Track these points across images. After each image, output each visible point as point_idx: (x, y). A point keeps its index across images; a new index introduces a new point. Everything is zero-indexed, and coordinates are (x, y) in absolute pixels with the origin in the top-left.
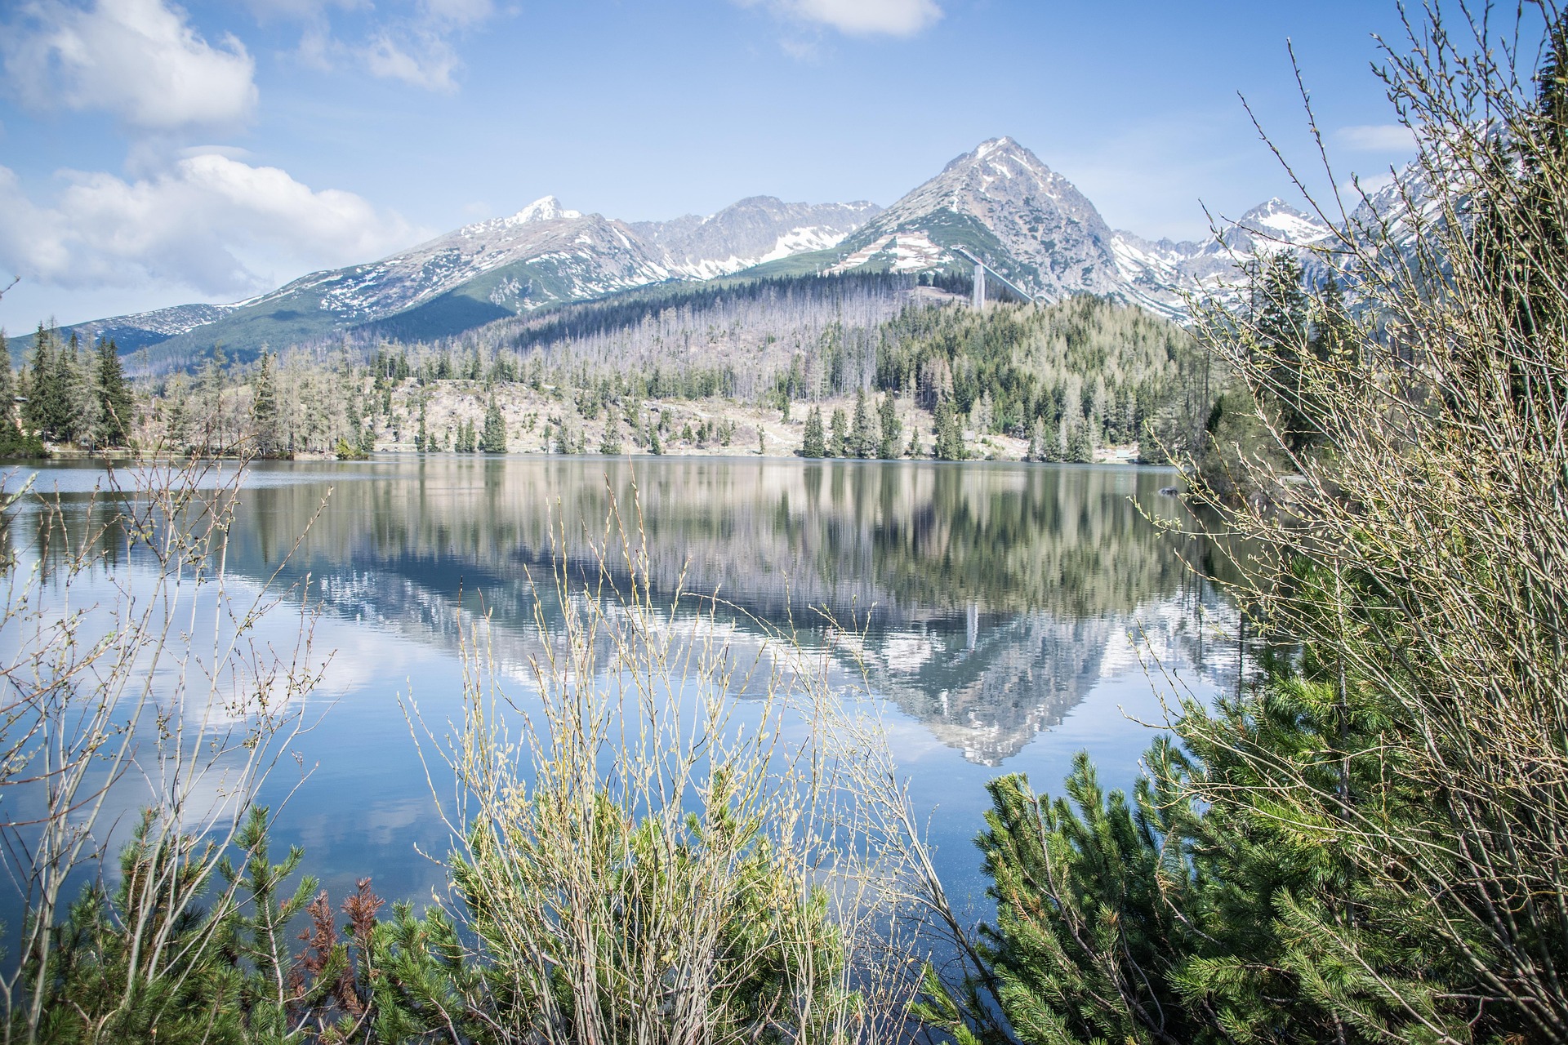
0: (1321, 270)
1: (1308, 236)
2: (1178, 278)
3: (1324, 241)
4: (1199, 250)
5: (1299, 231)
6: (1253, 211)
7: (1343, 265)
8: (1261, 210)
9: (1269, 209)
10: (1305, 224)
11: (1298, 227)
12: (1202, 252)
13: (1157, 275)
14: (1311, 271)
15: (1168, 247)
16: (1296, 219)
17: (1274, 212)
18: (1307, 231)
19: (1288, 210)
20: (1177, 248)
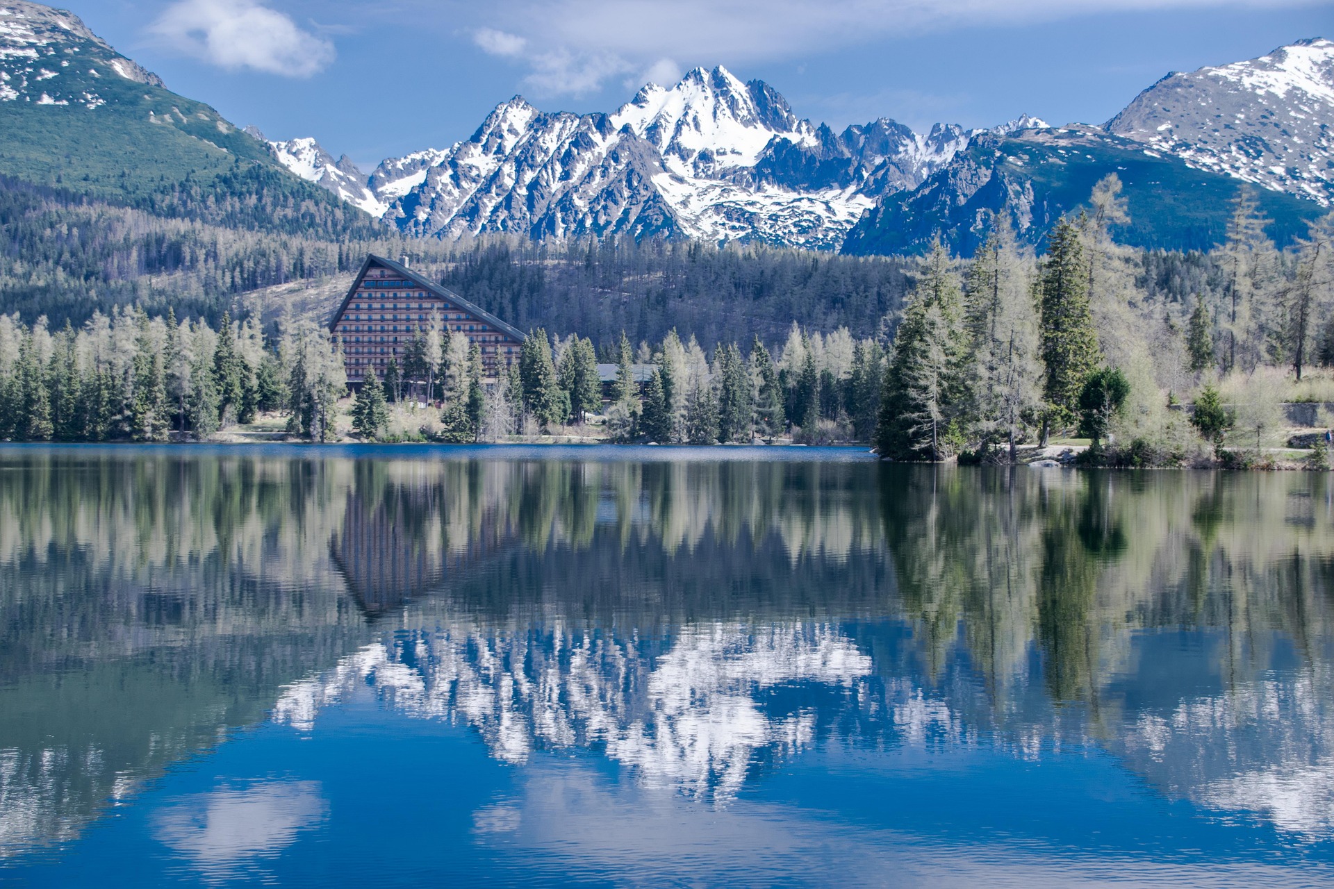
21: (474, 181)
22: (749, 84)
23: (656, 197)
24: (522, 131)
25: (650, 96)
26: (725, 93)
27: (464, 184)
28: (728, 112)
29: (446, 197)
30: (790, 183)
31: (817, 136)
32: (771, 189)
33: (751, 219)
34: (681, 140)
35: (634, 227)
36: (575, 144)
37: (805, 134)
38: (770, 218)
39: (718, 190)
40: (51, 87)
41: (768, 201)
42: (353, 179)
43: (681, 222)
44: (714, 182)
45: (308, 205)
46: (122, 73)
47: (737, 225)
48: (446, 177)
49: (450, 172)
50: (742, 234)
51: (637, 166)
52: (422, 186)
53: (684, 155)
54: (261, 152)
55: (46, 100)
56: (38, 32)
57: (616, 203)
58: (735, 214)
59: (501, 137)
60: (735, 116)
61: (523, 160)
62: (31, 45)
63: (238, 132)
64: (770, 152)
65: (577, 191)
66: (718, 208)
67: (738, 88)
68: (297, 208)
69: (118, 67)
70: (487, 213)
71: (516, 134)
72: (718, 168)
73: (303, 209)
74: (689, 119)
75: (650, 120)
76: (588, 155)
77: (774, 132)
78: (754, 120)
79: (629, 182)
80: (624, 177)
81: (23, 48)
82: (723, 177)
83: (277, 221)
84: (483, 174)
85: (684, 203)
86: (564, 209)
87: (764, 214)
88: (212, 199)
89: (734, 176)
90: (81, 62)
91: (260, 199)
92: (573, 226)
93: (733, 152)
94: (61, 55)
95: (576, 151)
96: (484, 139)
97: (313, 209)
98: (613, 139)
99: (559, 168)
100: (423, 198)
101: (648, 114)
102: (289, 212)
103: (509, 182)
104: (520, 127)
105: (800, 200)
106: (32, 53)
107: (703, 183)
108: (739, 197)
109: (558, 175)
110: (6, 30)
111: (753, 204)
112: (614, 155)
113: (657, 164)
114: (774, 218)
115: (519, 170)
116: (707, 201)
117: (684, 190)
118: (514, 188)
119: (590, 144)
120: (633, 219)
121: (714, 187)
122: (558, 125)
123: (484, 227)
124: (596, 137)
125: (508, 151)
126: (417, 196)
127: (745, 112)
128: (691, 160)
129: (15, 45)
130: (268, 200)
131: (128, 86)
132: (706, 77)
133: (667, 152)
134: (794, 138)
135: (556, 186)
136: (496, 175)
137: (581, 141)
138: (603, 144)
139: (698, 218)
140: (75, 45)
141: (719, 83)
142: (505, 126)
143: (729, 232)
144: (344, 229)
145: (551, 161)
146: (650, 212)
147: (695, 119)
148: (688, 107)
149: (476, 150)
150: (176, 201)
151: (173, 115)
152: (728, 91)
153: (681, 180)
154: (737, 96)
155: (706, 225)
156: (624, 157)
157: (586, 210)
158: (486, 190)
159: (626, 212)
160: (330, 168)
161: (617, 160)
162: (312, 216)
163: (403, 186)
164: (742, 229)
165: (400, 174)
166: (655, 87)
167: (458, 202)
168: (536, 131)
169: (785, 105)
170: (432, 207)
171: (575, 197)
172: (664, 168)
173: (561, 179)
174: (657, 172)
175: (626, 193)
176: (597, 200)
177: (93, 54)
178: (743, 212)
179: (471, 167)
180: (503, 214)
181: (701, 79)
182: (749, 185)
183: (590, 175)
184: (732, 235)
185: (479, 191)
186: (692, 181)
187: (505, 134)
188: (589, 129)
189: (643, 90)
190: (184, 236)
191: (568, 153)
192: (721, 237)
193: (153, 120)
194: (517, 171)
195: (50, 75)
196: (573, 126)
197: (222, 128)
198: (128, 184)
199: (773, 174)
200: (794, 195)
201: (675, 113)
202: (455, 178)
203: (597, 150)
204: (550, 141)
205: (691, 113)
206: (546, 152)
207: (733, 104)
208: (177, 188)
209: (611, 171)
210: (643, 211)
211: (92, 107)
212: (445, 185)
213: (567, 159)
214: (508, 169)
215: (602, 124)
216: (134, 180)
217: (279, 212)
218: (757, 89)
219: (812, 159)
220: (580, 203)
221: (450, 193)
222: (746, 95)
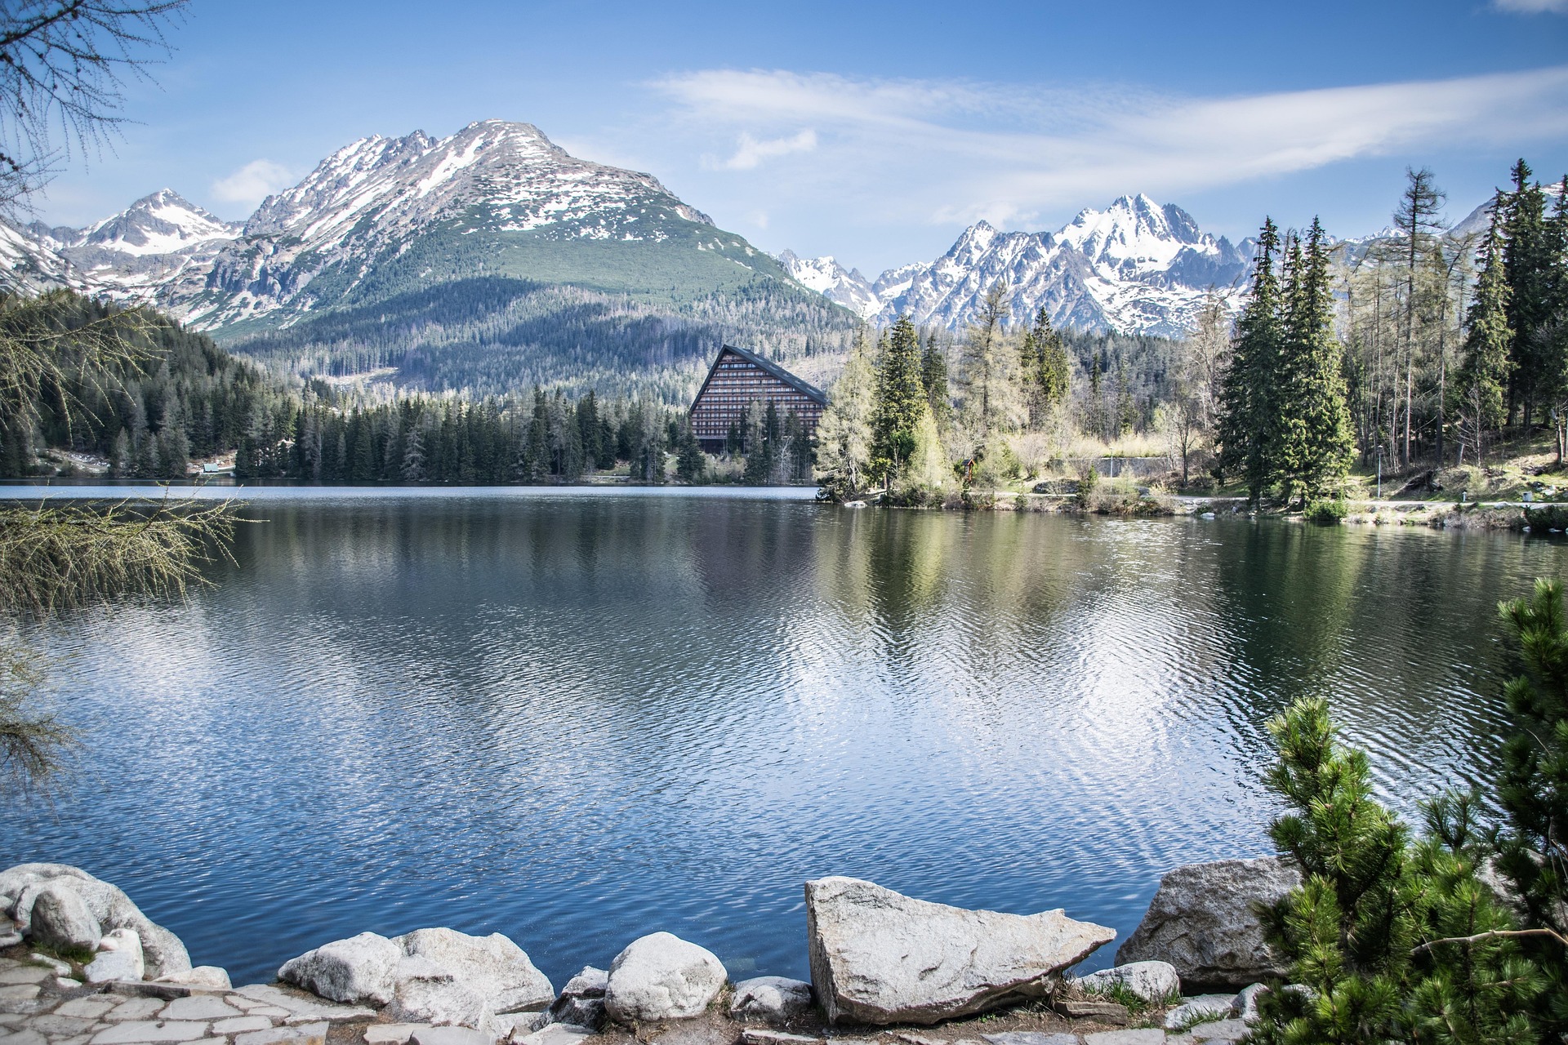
0: (236, 271)
1: (204, 233)
2: (66, 268)
3: (237, 241)
4: (80, 238)
5: (194, 227)
6: (144, 200)
7: (258, 268)
8: (152, 199)
9: (161, 201)
10: (201, 220)
11: (193, 222)
12: (85, 240)
13: (42, 263)
14: (225, 272)
15: (42, 231)
16: (190, 213)
17: (166, 204)
18: (203, 227)
19: (181, 203)
20: (54, 233)
21: (949, 285)
22: (1164, 207)
23: (1087, 296)
24: (985, 247)
25: (1086, 218)
26: (1145, 215)
27: (940, 288)
28: (1147, 229)
29: (927, 298)
30: (1194, 284)
31: (1217, 246)
32: (1179, 288)
33: (1161, 311)
34: (1110, 251)
35: (1069, 319)
36: (1025, 256)
37: (1208, 245)
38: (1177, 311)
39: (1137, 290)
40: (631, 228)
41: (1176, 298)
42: (861, 286)
43: (1106, 314)
44: (1134, 283)
45: (801, 307)
46: (682, 216)
47: (1150, 316)
48: (927, 283)
49: (931, 279)
50: (1154, 323)
51: (1072, 273)
52: (909, 290)
53: (1112, 263)
54: (777, 269)
55: (629, 237)
56: (627, 190)
57: (1055, 300)
58: (1148, 308)
59: (970, 252)
60: (1153, 232)
61: (986, 269)
62: (622, 200)
63: (761, 254)
64: (1179, 259)
65: (1025, 292)
66: (1135, 304)
67: (1156, 211)
68: (793, 310)
69: (679, 211)
70: (957, 309)
71: (981, 250)
72: (1138, 272)
73: (798, 310)
74: (1117, 235)
75: (1086, 236)
76: (1035, 265)
77: (1183, 244)
78: (1168, 235)
79: (1066, 284)
80: (1061, 280)
81: (616, 202)
82: (1142, 279)
83: (777, 318)
84: (955, 280)
85: (1110, 300)
86: (1015, 306)
87: (1172, 308)
88: (733, 304)
89: (1151, 279)
90: (654, 209)
91: (767, 303)
92: (1022, 319)
93: (1150, 260)
94: (641, 205)
95: (1025, 262)
96: (957, 254)
97: (805, 309)
98: (1055, 251)
99: (1012, 274)
100: (909, 300)
101: (1085, 232)
102: (788, 313)
103: (974, 286)
104: (985, 245)
105: (1201, 296)
106: (622, 205)
107: (1125, 285)
108: (1153, 294)
109: (1012, 280)
110: (607, 190)
111: (1164, 300)
112: (1055, 264)
113: (1089, 270)
114: (1180, 311)
115: (982, 277)
116: (1127, 298)
117: (1111, 289)
118: (978, 291)
119: (1037, 256)
120: (1068, 313)
121: (1133, 287)
122: (1013, 242)
123: (954, 320)
124: (1042, 250)
125: (974, 262)
126: (905, 297)
127: (1161, 229)
128: (1118, 266)
129: (611, 200)
130: (773, 304)
131: (687, 224)
132: (1130, 202)
133: (1099, 261)
134: (1199, 248)
135: (1011, 288)
136: (966, 280)
137: (1030, 254)
138: (1046, 256)
139: (1119, 312)
140: (652, 197)
141: (1140, 206)
142: (972, 244)
143: (1144, 322)
144: (827, 324)
145: (1007, 270)
146: (1081, 307)
147: (1121, 235)
148: (1116, 226)
149: (951, 263)
150: (707, 306)
151: (715, 244)
152: (1148, 213)
153: (1107, 282)
154: (1154, 217)
155: (1126, 316)
156: (1063, 265)
157: (1032, 306)
158: (957, 292)
159: (1063, 308)
160: (844, 278)
161: (1057, 268)
162: (804, 316)
163: (896, 291)
164: (1155, 319)
165: (896, 282)
166: (1091, 211)
167: (936, 302)
168: (996, 247)
169: (1193, 223)
170: (916, 306)
171: (1024, 296)
172: (1094, 272)
173: (1014, 283)
174: (1089, 276)
175: (1063, 293)
176: (1041, 298)
177: (662, 203)
178: (1155, 306)
179: (946, 276)
180: (969, 311)
181: (1127, 205)
182: (1162, 285)
183: (1036, 280)
184: (1146, 324)
185: (952, 293)
186: (1116, 283)
187: (973, 249)
188: (1037, 244)
189: (1081, 214)
190: (701, 332)
191: (1020, 263)
192: (1137, 325)
193: (700, 248)
194: (981, 277)
195: (631, 219)
196: (1024, 243)
197: (749, 252)
198: (675, 295)
199: (1182, 276)
200: (1199, 293)
201: (1106, 231)
202: (935, 284)
203: (1042, 261)
204: (1006, 255)
205: (1118, 231)
206: (1003, 263)
207: (1151, 224)
208: (710, 297)
209: (1052, 276)
210: (1076, 306)
211: (659, 240)
212: (927, 289)
213: (1019, 268)
214: (975, 276)
215: (1046, 239)
216: (680, 292)
217: (781, 313)
218: (1170, 210)
219: (1212, 265)
220: (1028, 301)
221: (930, 296)
222: (1162, 216)
